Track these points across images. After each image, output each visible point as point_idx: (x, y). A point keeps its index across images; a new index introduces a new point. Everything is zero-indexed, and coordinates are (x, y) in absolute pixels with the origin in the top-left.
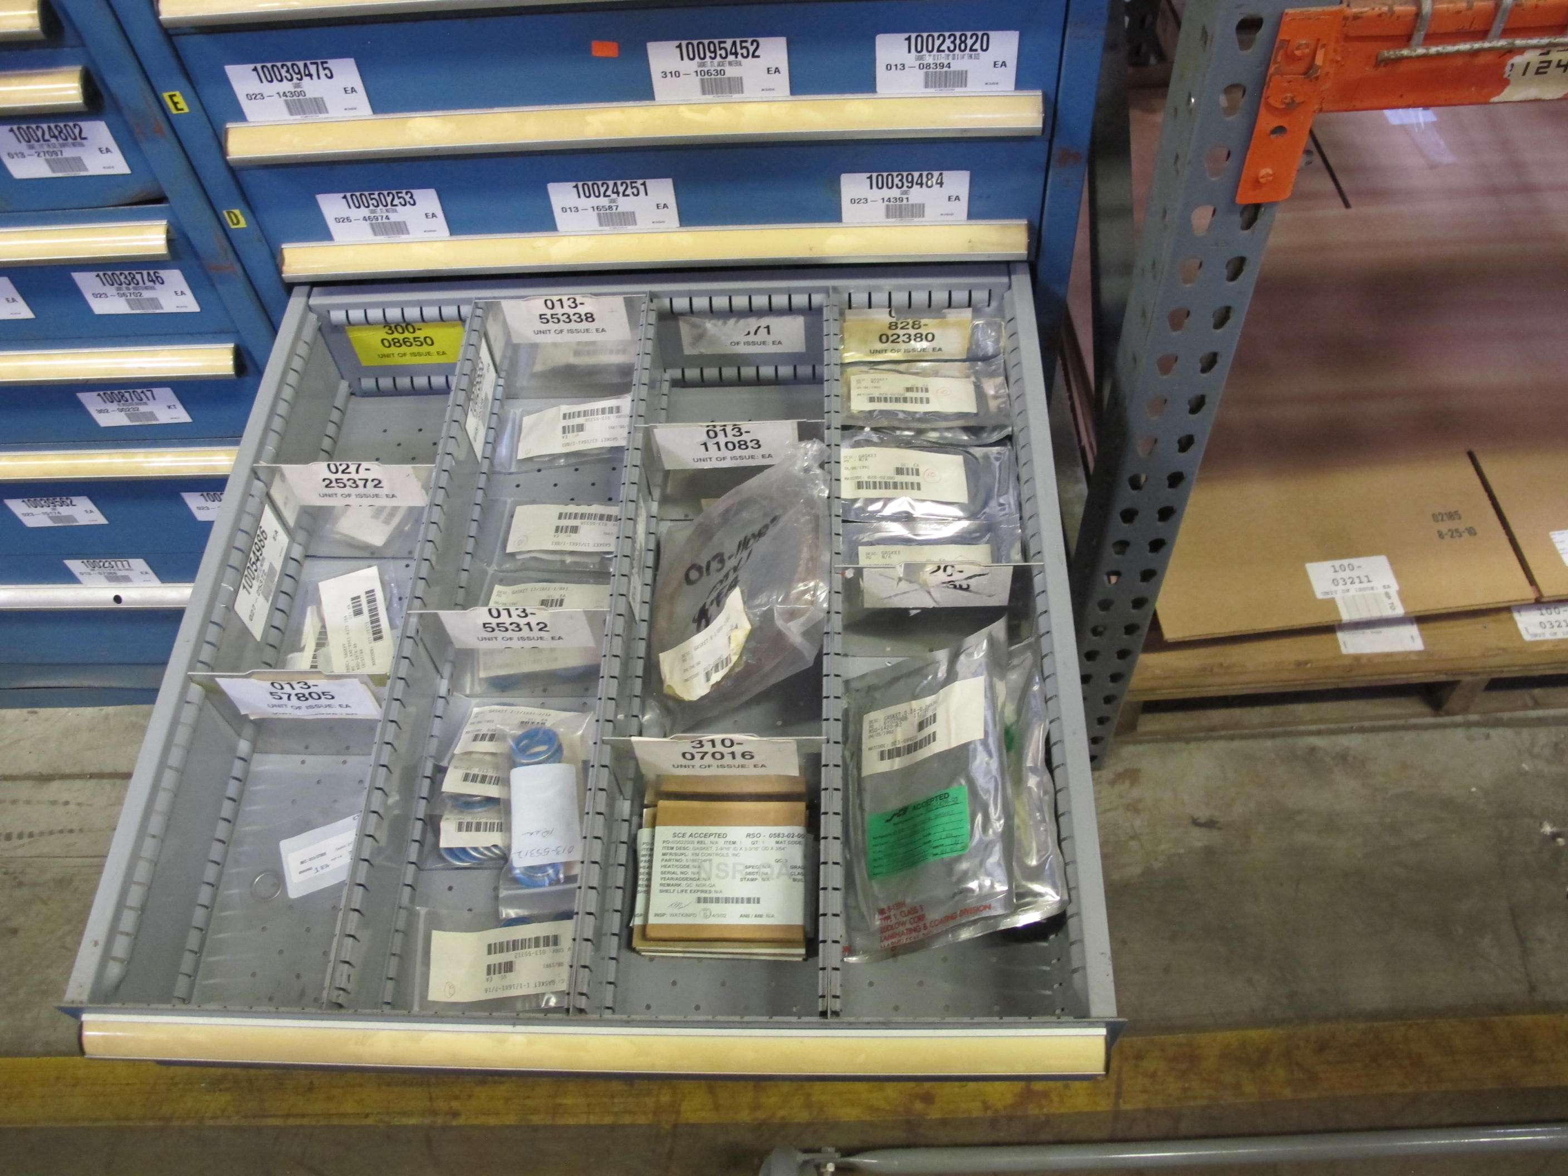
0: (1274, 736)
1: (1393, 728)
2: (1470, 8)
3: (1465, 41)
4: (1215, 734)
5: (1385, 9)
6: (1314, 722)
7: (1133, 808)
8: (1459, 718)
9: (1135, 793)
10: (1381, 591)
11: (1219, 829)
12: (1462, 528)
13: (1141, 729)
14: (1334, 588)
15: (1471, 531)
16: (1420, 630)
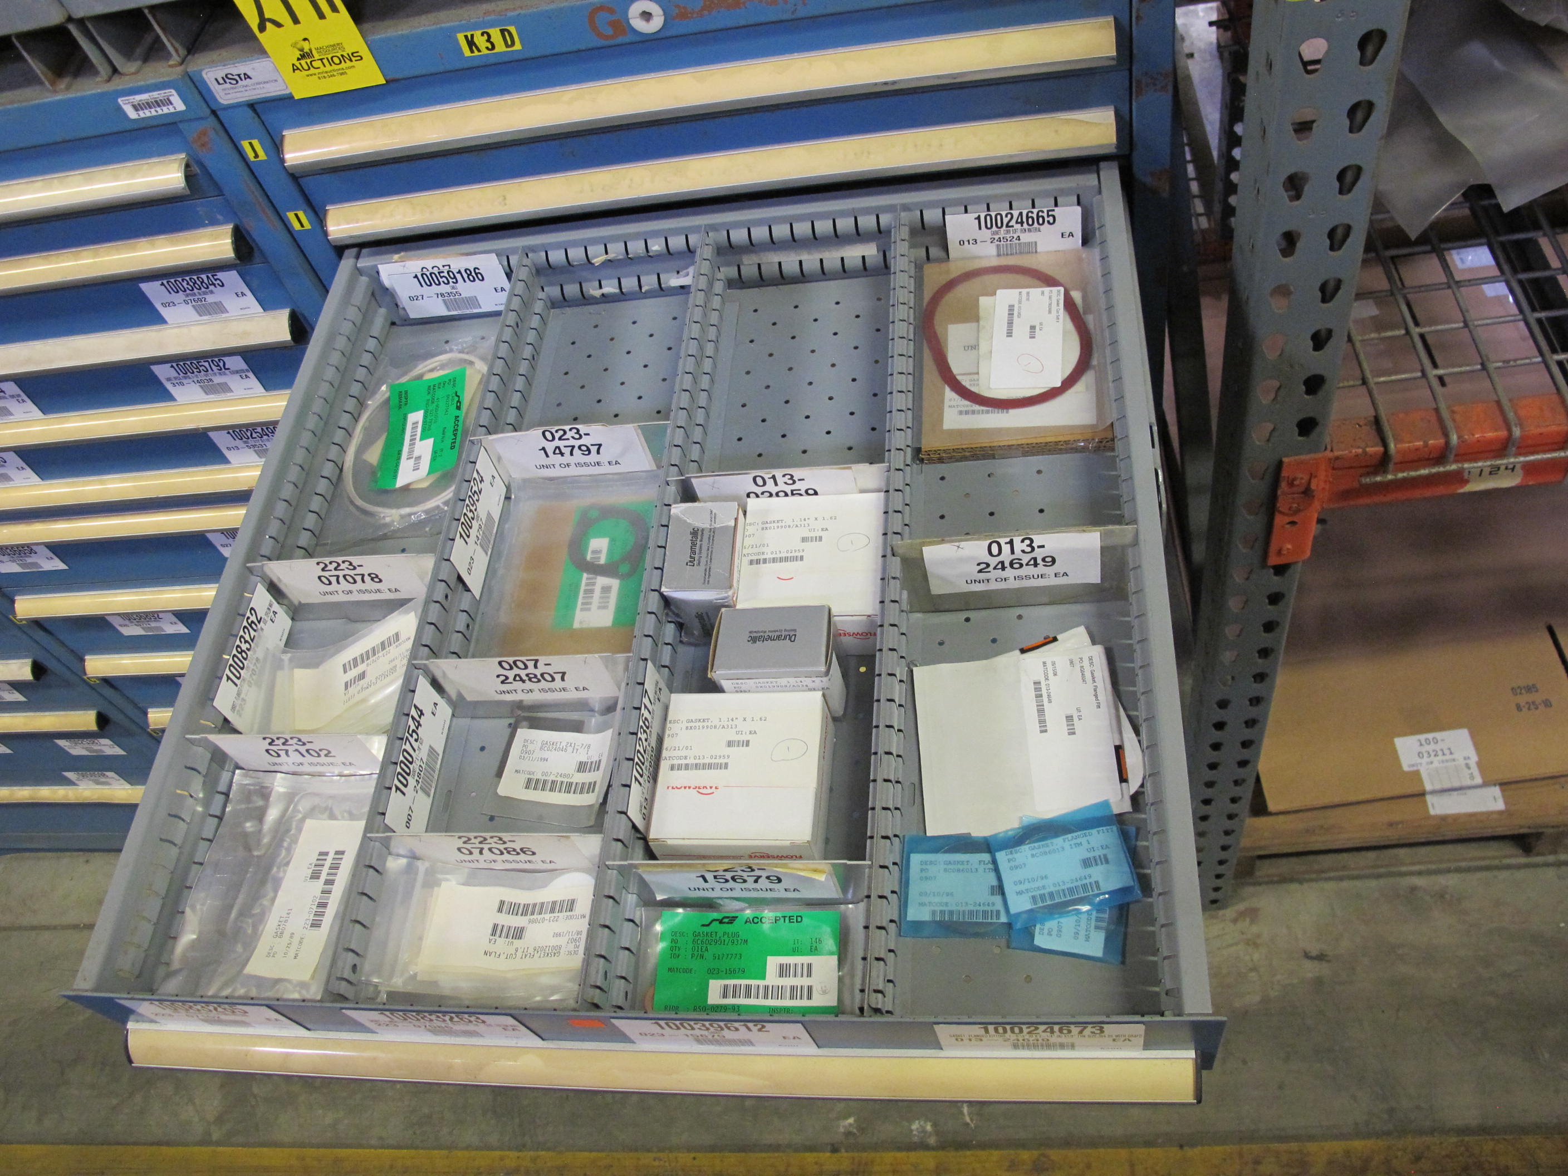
0: (1379, 876)
1: (1488, 868)
2: (1426, 445)
3: (1424, 467)
4: (1323, 875)
5: (1360, 451)
6: (1413, 864)
7: (1253, 943)
8: (1551, 858)
9: (1255, 929)
10: (1462, 762)
11: (1329, 961)
12: (1538, 701)
13: (1258, 874)
14: (1419, 761)
15: (1547, 704)
16: (1502, 791)
